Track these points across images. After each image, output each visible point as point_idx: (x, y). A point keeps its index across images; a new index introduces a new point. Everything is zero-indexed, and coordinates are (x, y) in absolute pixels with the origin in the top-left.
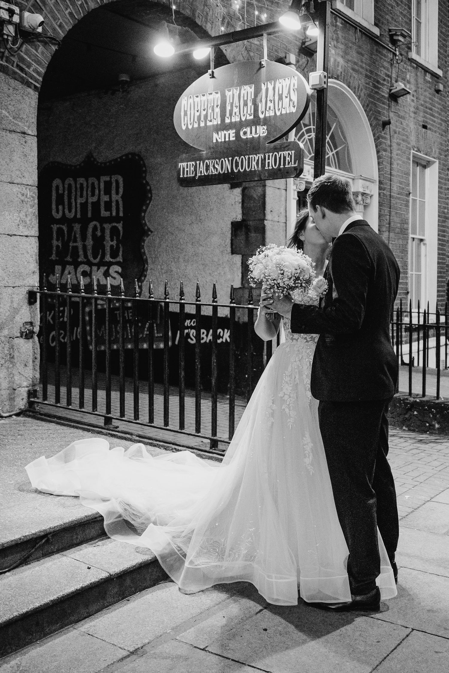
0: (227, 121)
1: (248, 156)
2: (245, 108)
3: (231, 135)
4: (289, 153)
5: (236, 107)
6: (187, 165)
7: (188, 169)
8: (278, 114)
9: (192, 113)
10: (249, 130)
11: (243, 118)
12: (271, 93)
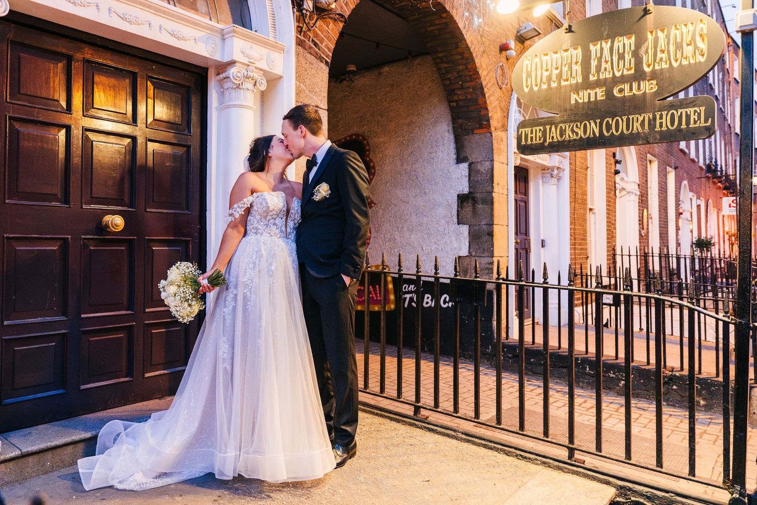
0: (592, 78)
1: (626, 117)
2: (621, 63)
3: (599, 94)
4: (695, 111)
5: (606, 62)
6: (532, 131)
7: (534, 135)
8: (675, 65)
9: (539, 73)
10: (627, 87)
11: (618, 74)
12: (662, 42)
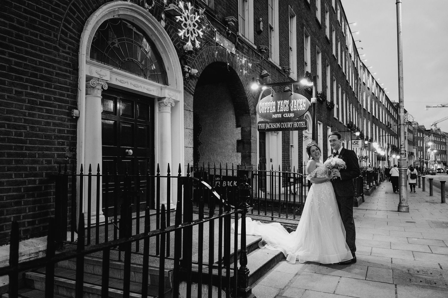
0: (278, 111)
1: (287, 123)
2: (285, 108)
3: (280, 116)
4: (302, 123)
5: (282, 107)
7: (262, 126)
8: (298, 110)
9: (264, 107)
10: (287, 114)
11: (285, 111)
12: (295, 103)
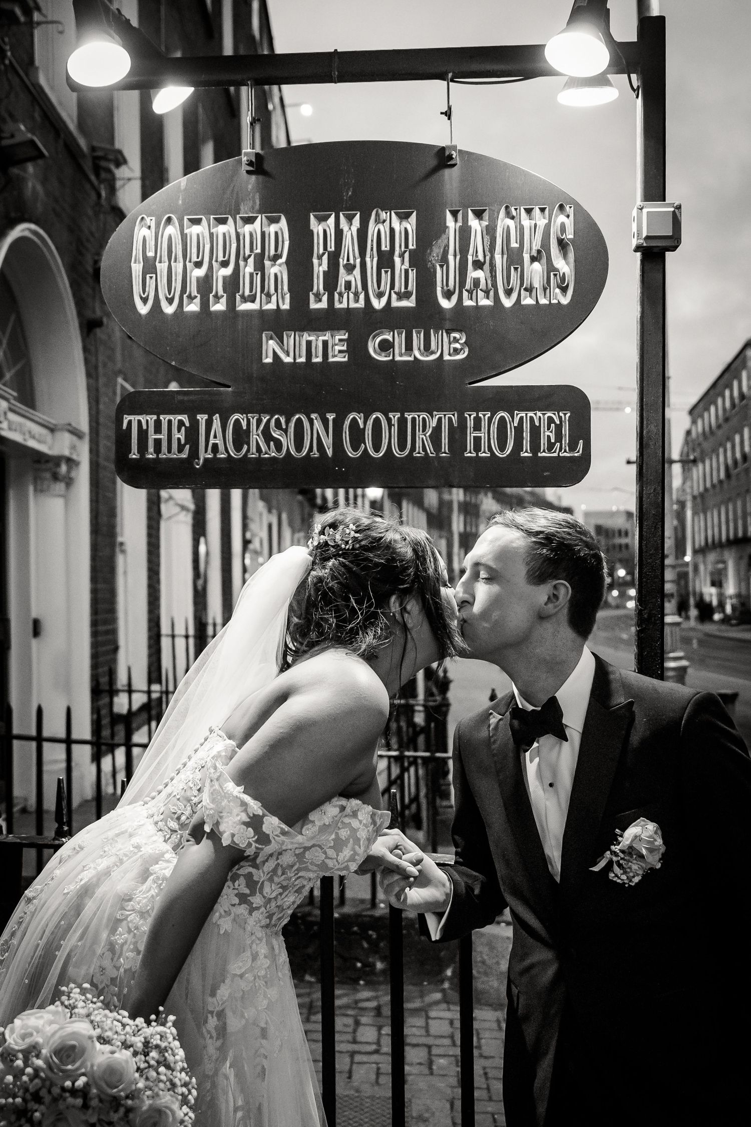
0: (315, 304)
1: (398, 415)
2: (386, 278)
3: (333, 346)
4: (550, 420)
5: (350, 268)
6: (158, 424)
7: (163, 437)
8: (508, 303)
9: (178, 268)
10: (398, 339)
11: (378, 304)
12: (477, 242)
